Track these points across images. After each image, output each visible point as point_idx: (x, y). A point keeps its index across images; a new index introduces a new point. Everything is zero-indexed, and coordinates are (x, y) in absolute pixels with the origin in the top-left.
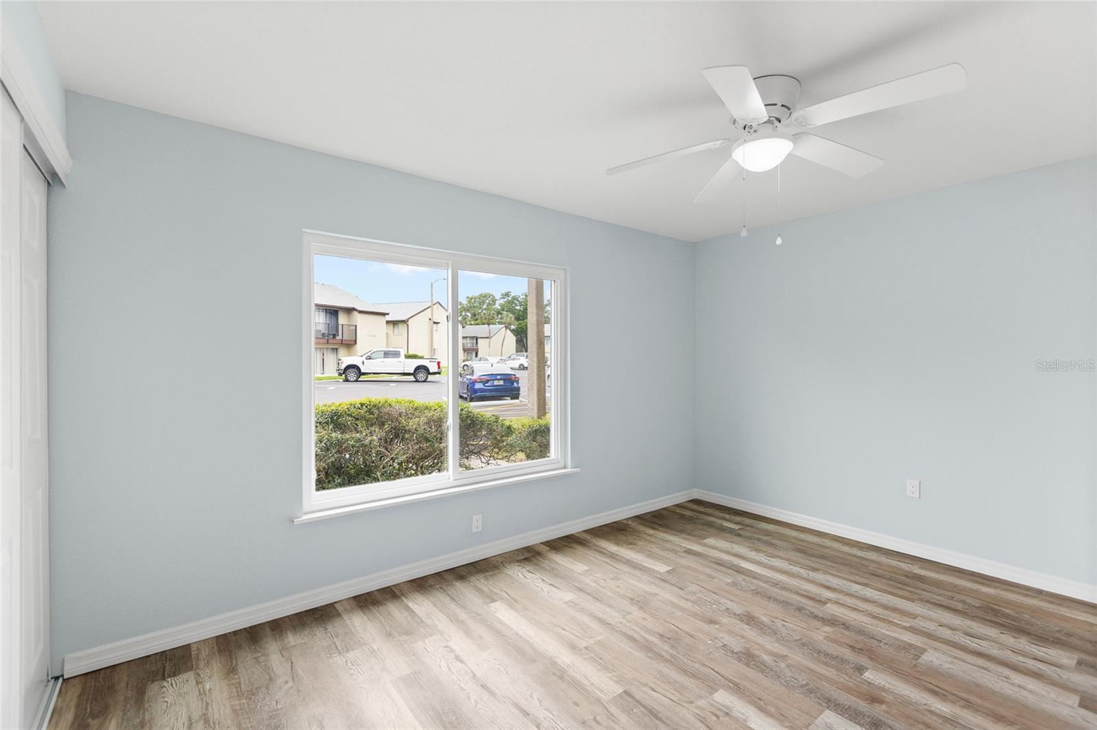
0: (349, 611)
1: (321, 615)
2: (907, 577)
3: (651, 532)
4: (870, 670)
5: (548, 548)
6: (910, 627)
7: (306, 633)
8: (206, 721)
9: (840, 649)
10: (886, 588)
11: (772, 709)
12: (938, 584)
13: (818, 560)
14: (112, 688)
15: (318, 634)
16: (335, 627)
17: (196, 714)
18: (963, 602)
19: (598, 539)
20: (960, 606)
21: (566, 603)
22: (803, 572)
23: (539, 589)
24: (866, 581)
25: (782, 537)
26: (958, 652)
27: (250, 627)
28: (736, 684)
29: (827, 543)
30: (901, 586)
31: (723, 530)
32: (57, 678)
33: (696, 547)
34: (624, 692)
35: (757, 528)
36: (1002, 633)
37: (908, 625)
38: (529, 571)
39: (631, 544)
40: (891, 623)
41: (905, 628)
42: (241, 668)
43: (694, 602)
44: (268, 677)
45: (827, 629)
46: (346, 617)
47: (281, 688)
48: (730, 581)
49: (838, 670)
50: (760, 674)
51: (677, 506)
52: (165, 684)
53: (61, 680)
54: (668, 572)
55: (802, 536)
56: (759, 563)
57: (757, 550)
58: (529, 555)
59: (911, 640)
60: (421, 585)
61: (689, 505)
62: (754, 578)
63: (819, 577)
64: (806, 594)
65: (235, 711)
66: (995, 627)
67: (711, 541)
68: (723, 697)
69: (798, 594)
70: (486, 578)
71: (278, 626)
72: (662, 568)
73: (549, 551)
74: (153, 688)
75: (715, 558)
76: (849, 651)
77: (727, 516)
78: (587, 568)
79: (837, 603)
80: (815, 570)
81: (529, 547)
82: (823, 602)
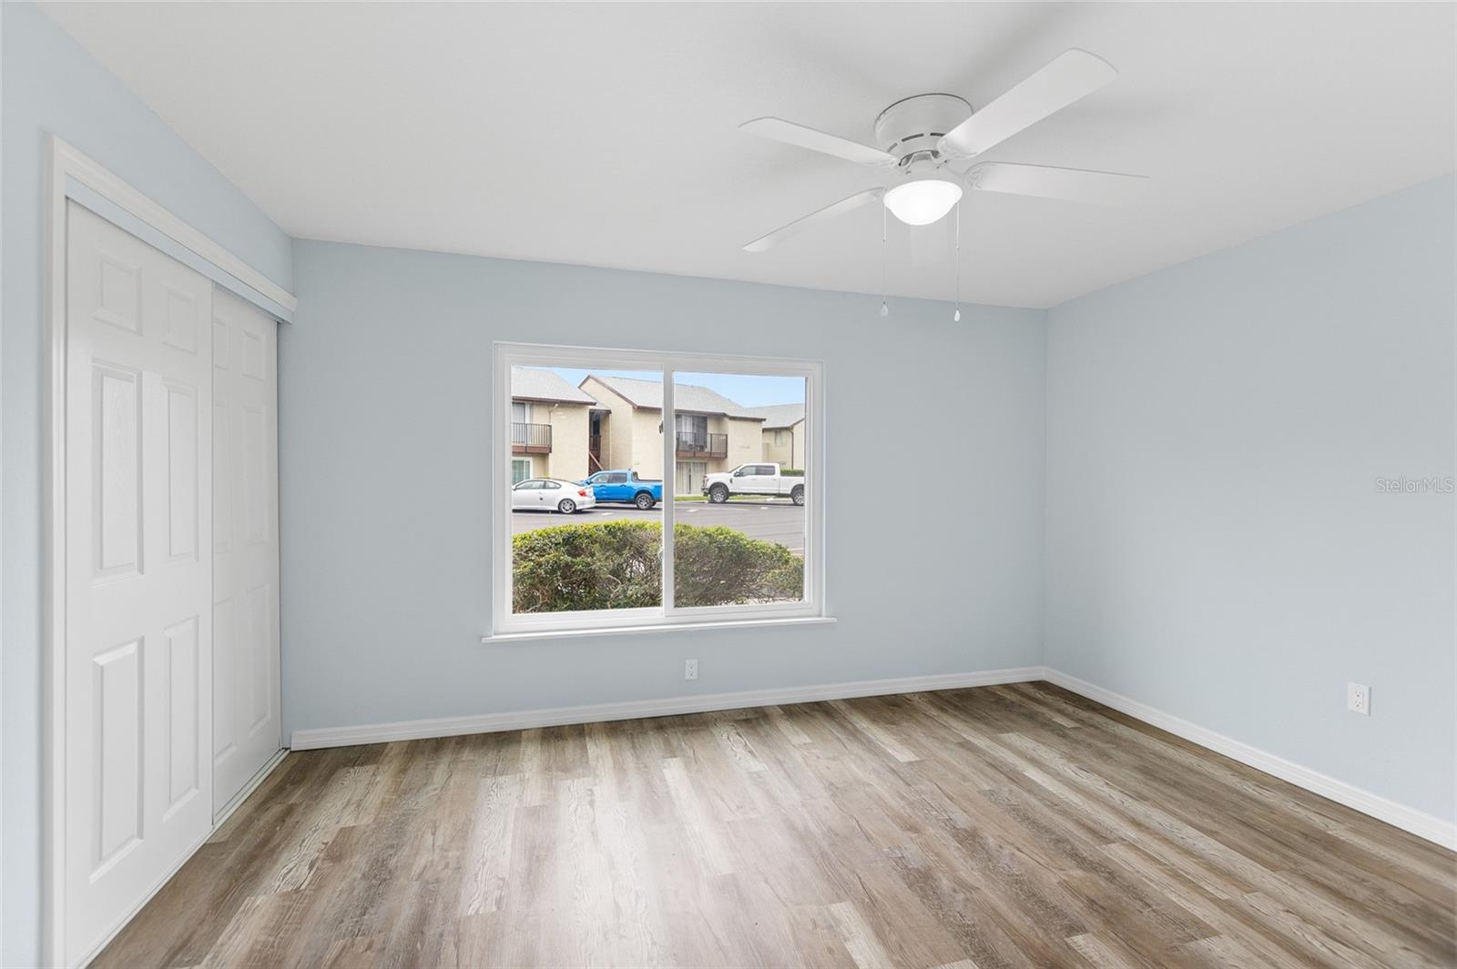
0: (529, 739)
1: (504, 740)
2: (1306, 836)
3: (934, 712)
4: (1089, 934)
5: (782, 712)
6: (1226, 901)
7: (481, 751)
8: (359, 806)
9: (1069, 899)
10: (1249, 847)
11: (894, 937)
12: (1355, 857)
13: (1162, 788)
14: (317, 766)
15: (490, 755)
16: (508, 753)
17: (356, 798)
18: (1380, 891)
19: (853, 711)
20: (1362, 894)
21: (750, 773)
22: (1116, 797)
23: (733, 753)
24: (1216, 827)
25: (1131, 748)
26: (1273, 947)
27: (442, 738)
28: (873, 901)
29: (1207, 767)
30: (1277, 846)
31: (1047, 725)
32: (287, 749)
33: (981, 741)
34: (732, 875)
35: (1103, 731)
36: (1406, 949)
37: (1225, 897)
38: (738, 734)
39: (893, 723)
40: (1197, 889)
41: (1215, 900)
42: (410, 772)
43: (911, 804)
44: (424, 782)
45: (1078, 873)
46: (523, 744)
47: (428, 792)
48: (988, 789)
49: (1038, 921)
50: (918, 899)
51: (1007, 686)
52: (351, 770)
53: (288, 751)
54: (910, 763)
55: (1170, 751)
56: (1056, 775)
57: (1071, 758)
58: (753, 719)
59: (1205, 916)
60: (614, 729)
61: (1032, 691)
62: (1029, 791)
63: (1138, 809)
64: (1091, 824)
65: (383, 803)
66: (1395, 935)
67: (1013, 738)
68: (845, 912)
69: (1079, 823)
71: (462, 741)
72: (904, 755)
73: (781, 716)
74: (342, 771)
75: (995, 758)
76: (1081, 905)
77: (1070, 709)
78: (808, 740)
79: (1132, 846)
80: (1140, 797)
81: (761, 708)
82: (1103, 837)
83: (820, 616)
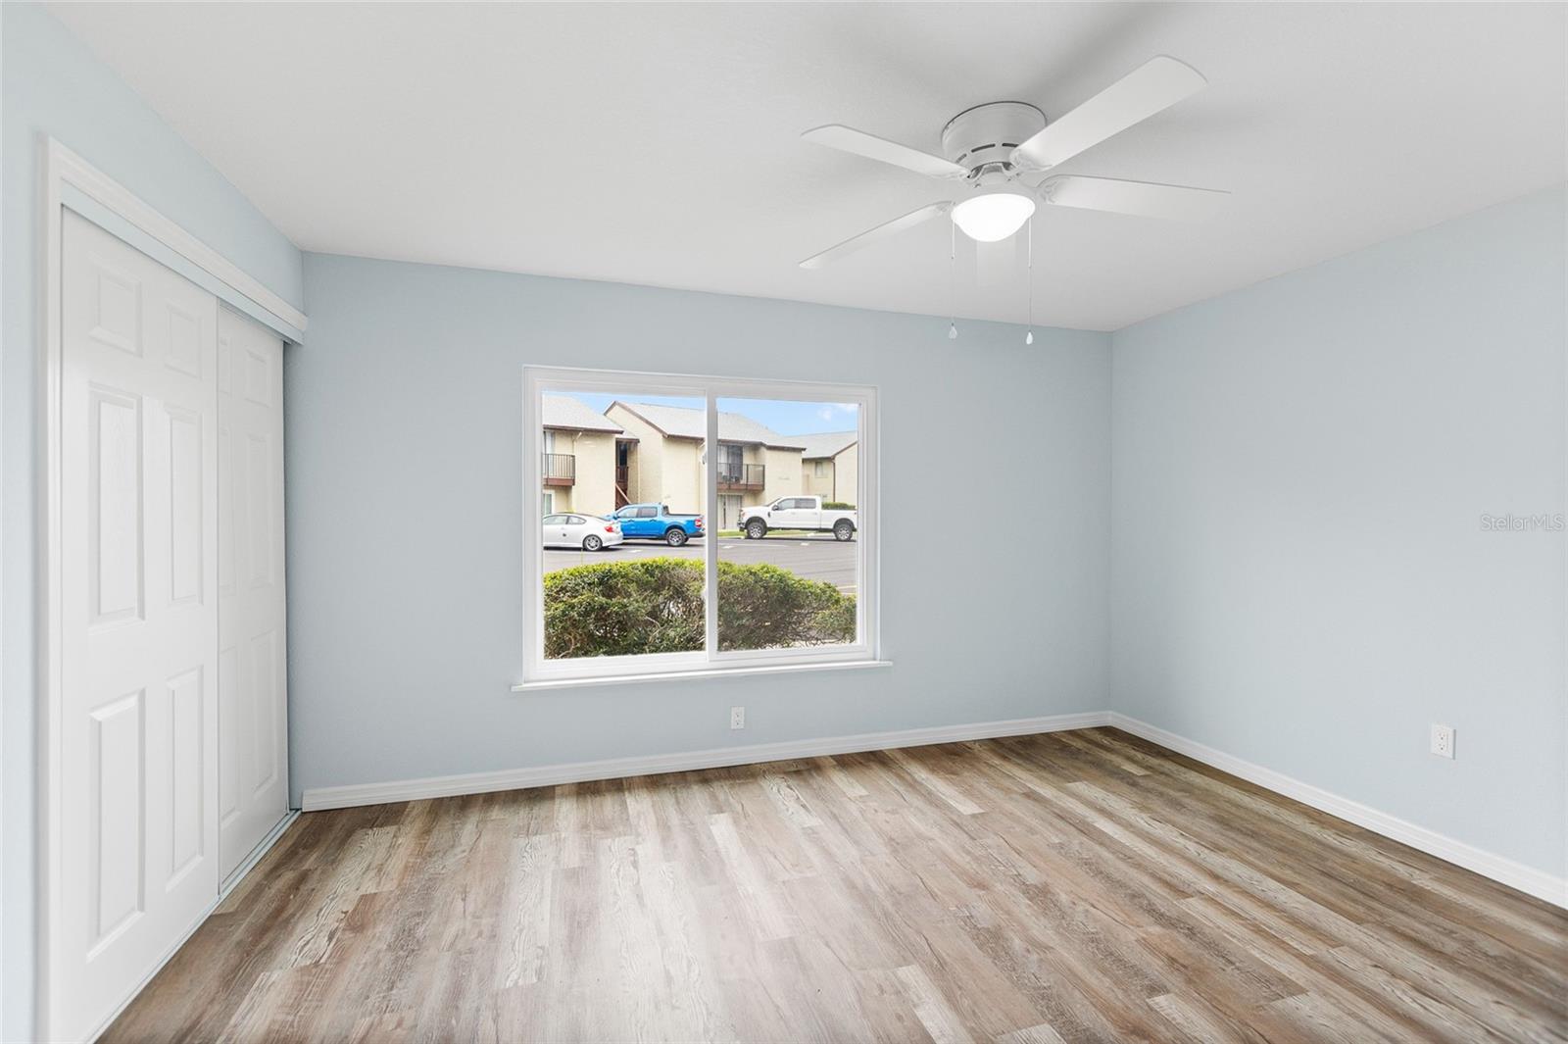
0: (563, 795)
1: (537, 795)
2: (1390, 886)
3: (996, 761)
4: (1172, 995)
5: (835, 763)
6: (1312, 957)
7: (512, 809)
8: (380, 870)
9: (1148, 957)
10: (1332, 899)
11: (966, 1002)
12: (1443, 908)
13: (1240, 838)
14: (330, 827)
15: (522, 812)
16: (541, 810)
17: (376, 862)
18: (1470, 944)
19: (910, 760)
20: (1451, 946)
21: (803, 828)
22: (1192, 848)
23: (784, 808)
24: (1297, 879)
25: (1205, 796)
26: (1362, 1004)
27: (467, 796)
28: (942, 964)
29: (1286, 816)
30: (1361, 897)
31: (1117, 774)
32: (297, 810)
33: (1046, 791)
34: (790, 938)
35: (1175, 779)
36: (1498, 1003)
37: (1309, 952)
38: (789, 787)
39: (953, 773)
40: (1281, 944)
41: (1299, 956)
42: (435, 832)
43: (976, 859)
44: (451, 843)
45: (1156, 930)
46: (557, 801)
47: (456, 855)
48: (1057, 841)
49: (1117, 982)
50: (990, 961)
51: (1072, 733)
52: (370, 832)
53: (299, 812)
54: (974, 816)
55: (1246, 800)
56: (1128, 826)
57: (1143, 808)
58: (805, 769)
59: (1290, 973)
60: (655, 782)
61: (1098, 737)
62: (1101, 844)
63: (1215, 860)
64: (1168, 878)
65: (406, 867)
66: (1487, 989)
67: (1080, 787)
68: (912, 975)
69: (1153, 876)
70: (732, 786)
71: (491, 799)
72: (967, 807)
73: (834, 767)
74: (360, 833)
75: (1062, 809)
76: (1161, 963)
77: (1139, 756)
78: (864, 792)
79: (1211, 900)
80: (1217, 848)
81: (812, 758)
82: (1180, 891)
83: (875, 659)
